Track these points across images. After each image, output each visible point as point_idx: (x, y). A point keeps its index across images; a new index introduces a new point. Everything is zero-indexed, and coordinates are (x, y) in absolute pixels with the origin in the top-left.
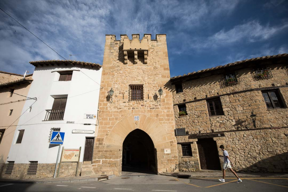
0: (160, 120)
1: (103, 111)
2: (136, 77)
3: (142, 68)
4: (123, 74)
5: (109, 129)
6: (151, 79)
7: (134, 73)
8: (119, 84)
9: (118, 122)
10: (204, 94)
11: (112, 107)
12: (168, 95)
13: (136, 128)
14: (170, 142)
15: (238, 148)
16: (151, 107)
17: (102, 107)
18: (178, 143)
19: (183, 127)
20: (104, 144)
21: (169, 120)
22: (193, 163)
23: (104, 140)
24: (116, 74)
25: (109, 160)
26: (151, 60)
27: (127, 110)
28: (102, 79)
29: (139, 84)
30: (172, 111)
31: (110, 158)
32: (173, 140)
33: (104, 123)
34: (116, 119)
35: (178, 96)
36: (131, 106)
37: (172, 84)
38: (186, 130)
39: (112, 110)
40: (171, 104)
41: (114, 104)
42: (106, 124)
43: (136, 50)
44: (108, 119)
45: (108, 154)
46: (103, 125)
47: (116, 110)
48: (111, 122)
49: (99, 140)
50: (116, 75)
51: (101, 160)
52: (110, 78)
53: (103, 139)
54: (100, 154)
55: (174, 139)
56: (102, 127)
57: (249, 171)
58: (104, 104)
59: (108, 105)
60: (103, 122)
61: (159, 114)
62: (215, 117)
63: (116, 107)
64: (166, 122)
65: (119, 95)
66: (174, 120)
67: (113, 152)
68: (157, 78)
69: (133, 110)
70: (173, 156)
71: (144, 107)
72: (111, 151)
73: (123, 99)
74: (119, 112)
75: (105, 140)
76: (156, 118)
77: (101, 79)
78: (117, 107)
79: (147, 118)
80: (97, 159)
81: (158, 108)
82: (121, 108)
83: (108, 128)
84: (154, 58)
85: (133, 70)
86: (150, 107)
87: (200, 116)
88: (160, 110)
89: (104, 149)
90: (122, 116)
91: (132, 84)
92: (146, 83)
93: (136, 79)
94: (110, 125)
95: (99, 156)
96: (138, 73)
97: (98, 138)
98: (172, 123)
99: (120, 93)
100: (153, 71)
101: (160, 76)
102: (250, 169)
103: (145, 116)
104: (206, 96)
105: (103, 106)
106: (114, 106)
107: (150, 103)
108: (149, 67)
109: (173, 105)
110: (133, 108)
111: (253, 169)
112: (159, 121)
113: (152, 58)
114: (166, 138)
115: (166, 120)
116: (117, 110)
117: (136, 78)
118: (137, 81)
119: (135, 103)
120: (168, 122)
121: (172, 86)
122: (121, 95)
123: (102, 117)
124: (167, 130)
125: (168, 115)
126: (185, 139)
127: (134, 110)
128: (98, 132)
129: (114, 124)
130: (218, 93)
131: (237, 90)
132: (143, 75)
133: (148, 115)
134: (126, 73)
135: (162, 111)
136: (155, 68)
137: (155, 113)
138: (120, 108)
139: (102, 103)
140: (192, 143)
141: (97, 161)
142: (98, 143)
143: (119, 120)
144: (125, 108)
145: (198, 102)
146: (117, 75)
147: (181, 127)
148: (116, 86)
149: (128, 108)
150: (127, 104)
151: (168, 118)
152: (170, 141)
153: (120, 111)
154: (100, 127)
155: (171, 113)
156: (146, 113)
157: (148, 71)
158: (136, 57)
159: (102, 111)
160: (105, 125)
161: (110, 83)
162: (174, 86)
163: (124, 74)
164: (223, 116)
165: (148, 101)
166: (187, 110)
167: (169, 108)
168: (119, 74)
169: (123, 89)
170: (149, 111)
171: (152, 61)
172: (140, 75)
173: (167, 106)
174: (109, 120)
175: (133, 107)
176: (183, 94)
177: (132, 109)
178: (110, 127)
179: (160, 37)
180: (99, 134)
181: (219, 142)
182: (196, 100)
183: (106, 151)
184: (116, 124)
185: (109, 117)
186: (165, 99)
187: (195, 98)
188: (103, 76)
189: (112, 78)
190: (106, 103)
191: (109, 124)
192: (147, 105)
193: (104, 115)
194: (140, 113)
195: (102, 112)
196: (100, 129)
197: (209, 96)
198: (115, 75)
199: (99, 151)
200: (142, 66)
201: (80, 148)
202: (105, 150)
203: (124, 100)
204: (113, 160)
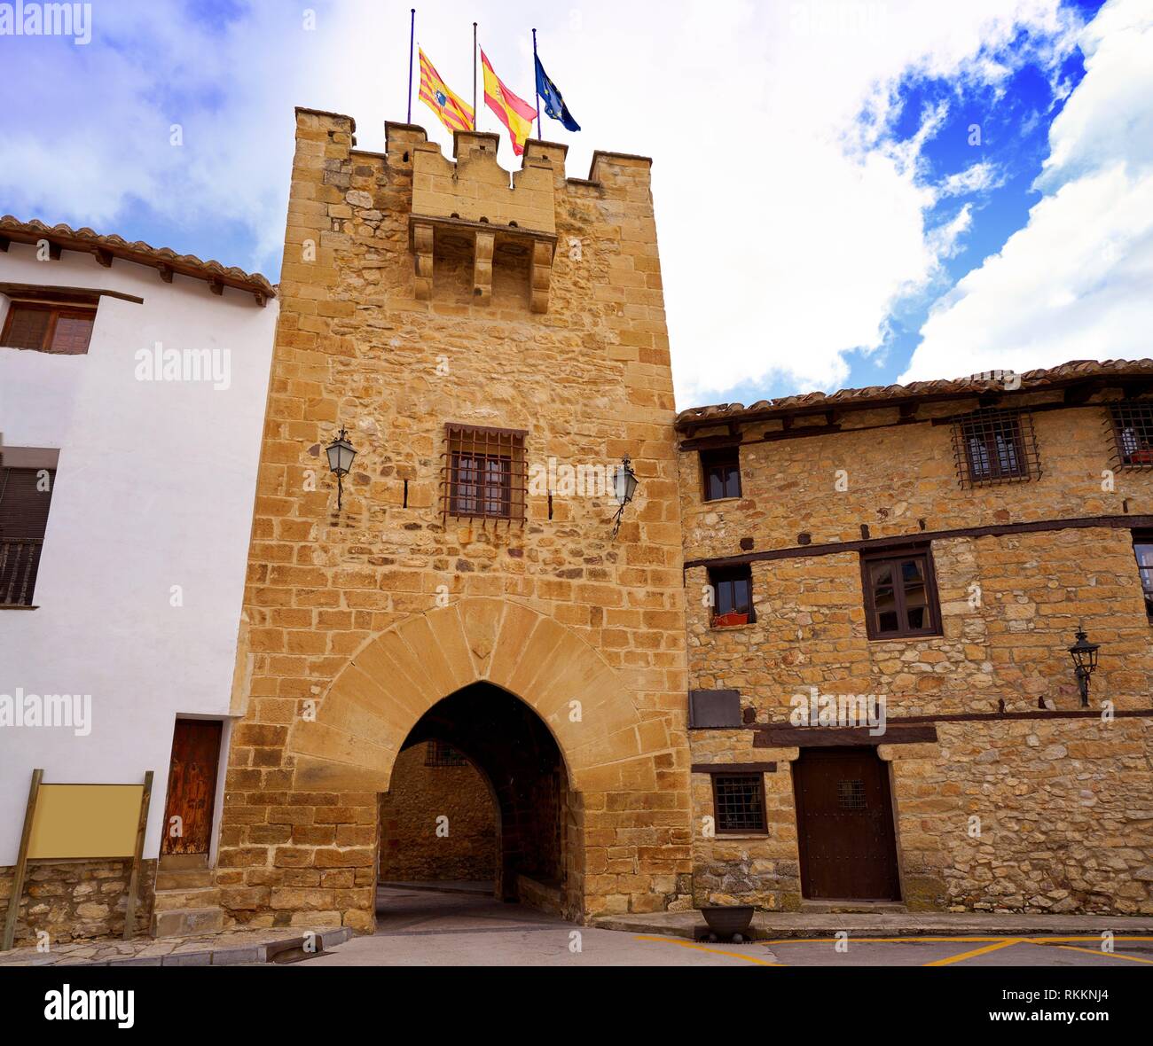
0: (612, 639)
1: (279, 570)
2: (484, 380)
3: (515, 337)
4: (407, 353)
5: (315, 677)
6: (568, 405)
7: (469, 361)
8: (383, 408)
9: (374, 641)
10: (856, 519)
11: (337, 550)
12: (660, 504)
13: (477, 677)
14: (655, 757)
15: (994, 798)
16: (564, 568)
17: (274, 543)
18: (696, 768)
19: (731, 684)
20: (291, 758)
21: (655, 641)
22: (771, 866)
23: (288, 739)
24: (365, 347)
25: (317, 848)
26: (568, 295)
27: (426, 575)
28: (280, 371)
29: (503, 426)
30: (673, 596)
31: (326, 837)
32: (672, 751)
33: (285, 638)
34: (363, 620)
35: (712, 518)
36: (452, 552)
37: (685, 447)
38: (745, 702)
39: (338, 569)
40: (672, 555)
41: (349, 530)
42: (298, 645)
43: (484, 225)
44: (315, 620)
45: (309, 817)
46: (284, 653)
47: (360, 566)
48: (330, 633)
49: (255, 736)
50: (365, 354)
51: (272, 850)
52: (324, 369)
53: (280, 735)
54: (262, 812)
55: (678, 745)
56: (273, 659)
57: (1031, 905)
58: (288, 528)
59: (311, 537)
60: (281, 633)
61: (604, 609)
62: (894, 645)
63: (362, 551)
64: (639, 650)
65: (383, 480)
66: (682, 642)
67: (340, 805)
68: (601, 401)
69: (459, 573)
70: (667, 831)
71: (525, 560)
72: (330, 801)
73: (402, 509)
74: (379, 577)
75: (293, 736)
76: (589, 628)
77: (274, 366)
78: (370, 552)
79: (537, 624)
80: (248, 845)
81: (603, 575)
82: (390, 557)
83: (314, 668)
84: (583, 283)
85: (466, 342)
86: (561, 564)
87: (825, 630)
88: (613, 583)
89: (290, 787)
90: (396, 603)
91: (460, 421)
92: (542, 423)
93: (479, 396)
94: (327, 654)
95: (260, 829)
96: (494, 358)
97: (249, 727)
98: (673, 659)
99: (385, 472)
100: (581, 359)
101: (620, 391)
102: (1039, 897)
103: (531, 615)
104: (864, 528)
105: (282, 537)
106: (349, 545)
107: (558, 543)
108: (558, 336)
109: (679, 562)
110: (463, 566)
111: (1052, 899)
112: (606, 644)
113: (575, 284)
114: (638, 737)
115: (641, 640)
116: (367, 569)
117: (481, 386)
118: (485, 410)
119: (474, 537)
120: (650, 652)
121: (684, 456)
122: (394, 483)
123: (274, 602)
124: (641, 695)
125: (651, 618)
126: (736, 748)
127: (465, 575)
128: (253, 690)
129: (350, 650)
130: (922, 524)
131: (1017, 515)
132: (523, 377)
133: (545, 608)
134: (420, 351)
135: (620, 593)
136: (592, 342)
137: (583, 599)
138: (386, 561)
139: (276, 520)
140: (772, 767)
141: (248, 851)
142: (252, 755)
143: (379, 629)
144: (418, 560)
145: (816, 559)
146: (371, 354)
147: (719, 685)
148: (365, 423)
149: (432, 560)
150: (425, 537)
151: (651, 631)
152: (657, 754)
153: (386, 577)
154: (263, 660)
155: (668, 607)
156: (534, 597)
157: (549, 357)
158: (484, 265)
159: (274, 569)
160: (291, 649)
161: (325, 395)
162: (695, 455)
163: (410, 357)
164: (936, 641)
165: (549, 532)
166: (755, 599)
167: (658, 578)
168: (384, 355)
169: (406, 449)
170: (549, 584)
171: (574, 303)
172: (505, 373)
173: (649, 567)
174: (320, 622)
175: (464, 558)
176: (740, 508)
177: (457, 568)
178: (328, 667)
179: (617, 169)
180: (257, 701)
181: (905, 767)
182: (806, 548)
183: (300, 800)
184: (360, 648)
185: (321, 605)
186: (641, 524)
187: (805, 538)
188: (282, 350)
189: (339, 372)
190: (300, 520)
191: (316, 645)
192: (544, 554)
193: (288, 592)
194: (503, 597)
195: (275, 575)
196: (266, 672)
197: (876, 534)
198: (358, 353)
199: (259, 800)
200: (515, 324)
201: (149, 775)
202: (293, 796)
203: (412, 516)
204: (342, 850)
